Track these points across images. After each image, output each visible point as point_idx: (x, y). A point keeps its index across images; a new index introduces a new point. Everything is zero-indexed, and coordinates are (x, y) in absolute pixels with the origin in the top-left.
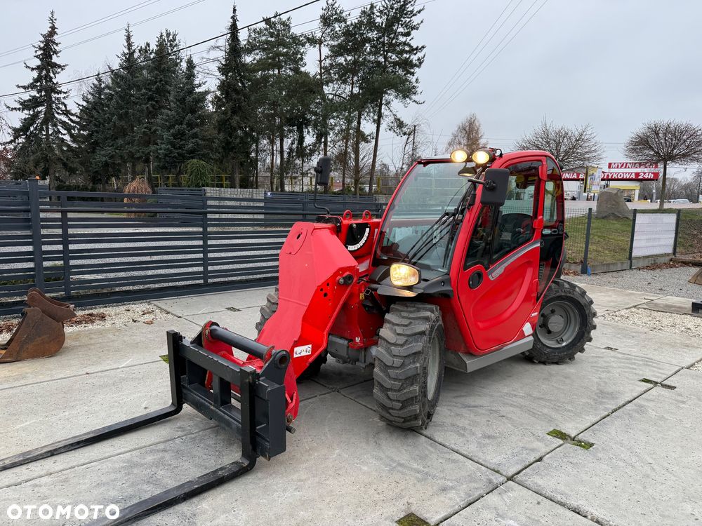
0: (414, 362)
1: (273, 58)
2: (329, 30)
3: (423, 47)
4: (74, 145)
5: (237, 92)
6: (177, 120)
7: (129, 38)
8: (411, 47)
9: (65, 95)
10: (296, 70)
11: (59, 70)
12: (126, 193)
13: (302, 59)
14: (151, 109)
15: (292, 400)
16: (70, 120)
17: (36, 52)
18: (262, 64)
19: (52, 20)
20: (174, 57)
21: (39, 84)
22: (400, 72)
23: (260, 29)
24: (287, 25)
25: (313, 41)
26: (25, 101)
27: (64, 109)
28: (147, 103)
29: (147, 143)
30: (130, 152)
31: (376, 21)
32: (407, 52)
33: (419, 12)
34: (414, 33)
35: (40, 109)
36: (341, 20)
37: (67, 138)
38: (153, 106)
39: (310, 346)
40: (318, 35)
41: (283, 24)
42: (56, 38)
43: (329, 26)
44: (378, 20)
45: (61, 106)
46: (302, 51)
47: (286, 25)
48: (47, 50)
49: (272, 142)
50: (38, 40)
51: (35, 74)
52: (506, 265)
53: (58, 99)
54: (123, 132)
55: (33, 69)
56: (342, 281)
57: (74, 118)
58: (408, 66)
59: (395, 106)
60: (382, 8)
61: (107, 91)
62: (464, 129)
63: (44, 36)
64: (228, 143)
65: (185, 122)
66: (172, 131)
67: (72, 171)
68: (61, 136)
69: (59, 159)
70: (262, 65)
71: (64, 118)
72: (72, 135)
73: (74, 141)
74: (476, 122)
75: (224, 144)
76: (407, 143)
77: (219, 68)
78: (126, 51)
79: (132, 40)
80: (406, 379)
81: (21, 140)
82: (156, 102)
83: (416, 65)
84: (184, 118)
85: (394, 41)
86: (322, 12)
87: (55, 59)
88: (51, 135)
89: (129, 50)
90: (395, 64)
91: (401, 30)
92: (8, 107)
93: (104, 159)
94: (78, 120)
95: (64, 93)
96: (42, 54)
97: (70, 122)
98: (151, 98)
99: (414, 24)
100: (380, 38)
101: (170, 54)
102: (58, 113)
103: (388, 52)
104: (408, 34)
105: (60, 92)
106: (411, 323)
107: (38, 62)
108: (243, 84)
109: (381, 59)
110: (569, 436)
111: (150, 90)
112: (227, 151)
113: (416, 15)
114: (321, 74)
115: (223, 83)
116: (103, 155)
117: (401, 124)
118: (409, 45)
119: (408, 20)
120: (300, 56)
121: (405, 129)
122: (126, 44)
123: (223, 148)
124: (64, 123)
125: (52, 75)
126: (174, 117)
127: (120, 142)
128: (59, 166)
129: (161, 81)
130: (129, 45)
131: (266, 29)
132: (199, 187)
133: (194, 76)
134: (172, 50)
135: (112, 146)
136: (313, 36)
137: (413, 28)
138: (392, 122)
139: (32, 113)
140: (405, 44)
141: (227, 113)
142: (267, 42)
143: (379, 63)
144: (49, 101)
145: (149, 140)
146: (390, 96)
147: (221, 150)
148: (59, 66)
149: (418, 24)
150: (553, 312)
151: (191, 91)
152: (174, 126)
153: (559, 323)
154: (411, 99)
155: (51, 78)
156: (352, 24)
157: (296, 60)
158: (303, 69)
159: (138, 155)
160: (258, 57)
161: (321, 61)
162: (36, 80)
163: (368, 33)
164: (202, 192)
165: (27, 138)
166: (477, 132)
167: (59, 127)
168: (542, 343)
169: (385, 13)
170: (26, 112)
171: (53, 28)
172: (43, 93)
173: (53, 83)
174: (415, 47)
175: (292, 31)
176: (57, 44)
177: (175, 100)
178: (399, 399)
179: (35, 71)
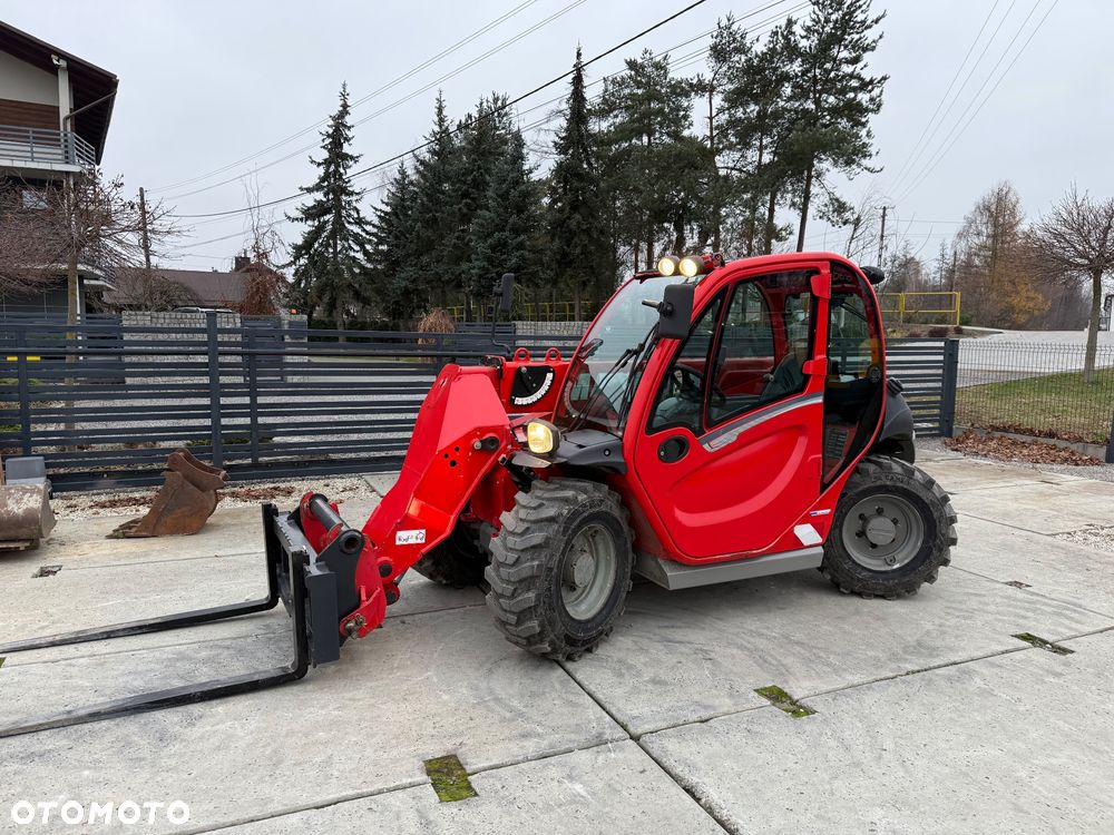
0: (533, 559)
1: (639, 120)
2: (725, 68)
3: (884, 78)
4: (369, 266)
5: (580, 176)
6: (497, 225)
7: (440, 109)
8: (863, 80)
9: (358, 197)
10: (676, 136)
11: (351, 163)
12: (421, 332)
13: (686, 117)
14: (465, 210)
15: (368, 597)
16: (364, 230)
17: (323, 140)
18: (621, 131)
19: (344, 96)
20: (503, 131)
21: (326, 183)
22: (844, 123)
23: (623, 78)
24: (662, 68)
25: (701, 88)
26: (309, 209)
27: (356, 216)
28: (460, 203)
29: (458, 260)
30: (437, 273)
31: (800, 46)
32: (855, 90)
33: (877, 21)
34: (867, 57)
35: (327, 218)
36: (741, 50)
37: (360, 256)
38: (467, 205)
39: (423, 531)
40: (708, 77)
41: (658, 66)
42: (348, 120)
43: (724, 61)
44: (804, 43)
45: (352, 212)
46: (686, 104)
47: (660, 67)
48: (337, 137)
49: (637, 250)
50: (326, 126)
51: (321, 171)
52: (741, 429)
53: (349, 203)
54: (428, 246)
55: (319, 164)
56: (477, 445)
57: (368, 228)
58: (855, 112)
59: (832, 178)
60: (810, 24)
61: (412, 188)
62: (988, 209)
63: (333, 118)
64: (565, 255)
65: (508, 227)
66: (490, 241)
67: (365, 302)
68: (352, 254)
69: (350, 285)
70: (623, 133)
71: (356, 229)
72: (366, 253)
73: (369, 260)
74: (1010, 195)
75: (558, 257)
76: (852, 238)
77: (556, 143)
78: (437, 129)
79: (444, 113)
80: (520, 581)
81: (303, 261)
82: (473, 199)
83: (867, 110)
84: (507, 222)
85: (832, 75)
86: (711, 42)
87: (346, 149)
88: (340, 252)
89: (441, 127)
90: (835, 111)
91: (844, 54)
92: (289, 218)
93: (404, 284)
94: (375, 230)
95: (357, 194)
96: (330, 143)
97: (364, 234)
98: (466, 195)
99: (867, 42)
100: (808, 71)
101: (497, 129)
102: (349, 223)
103: (821, 92)
104: (855, 61)
105: (352, 193)
106: (541, 505)
107: (326, 155)
108: (589, 164)
109: (810, 105)
110: (790, 698)
111: (465, 183)
112: (563, 266)
113: (870, 27)
114: (712, 138)
115: (560, 165)
116: (404, 279)
117: (840, 207)
118: (859, 77)
119: (856, 37)
120: (682, 113)
121: (847, 215)
122: (436, 119)
123: (558, 262)
124: (356, 236)
125: (342, 170)
126: (493, 221)
127: (425, 259)
128: (349, 295)
129: (479, 168)
130: (441, 121)
131: (630, 77)
132: (509, 320)
133: (522, 158)
134: (500, 122)
135: (415, 265)
136: (699, 80)
137: (865, 49)
138: (826, 205)
139: (316, 223)
140: (852, 76)
141: (563, 210)
142: (632, 96)
143: (806, 111)
144: (337, 207)
145: (462, 253)
146: (824, 164)
147: (554, 266)
148: (352, 158)
149: (874, 41)
150: (880, 512)
151: (517, 183)
152: (493, 233)
153: (887, 531)
154: (859, 165)
155: (341, 175)
156: (757, 56)
157: (677, 119)
158: (686, 133)
159: (446, 277)
160: (618, 120)
161: (711, 118)
162: (323, 180)
163: (784, 66)
164: (511, 329)
165: (311, 258)
166: (1013, 214)
167: (350, 242)
168: (854, 562)
169: (817, 31)
170: (310, 222)
171: (345, 106)
172: (331, 196)
173: (344, 182)
174: (868, 79)
175: (670, 76)
176: (349, 128)
177: (495, 196)
178: (513, 609)
179: (321, 167)
